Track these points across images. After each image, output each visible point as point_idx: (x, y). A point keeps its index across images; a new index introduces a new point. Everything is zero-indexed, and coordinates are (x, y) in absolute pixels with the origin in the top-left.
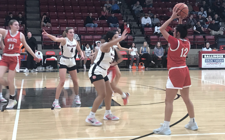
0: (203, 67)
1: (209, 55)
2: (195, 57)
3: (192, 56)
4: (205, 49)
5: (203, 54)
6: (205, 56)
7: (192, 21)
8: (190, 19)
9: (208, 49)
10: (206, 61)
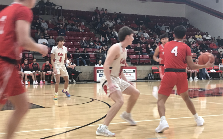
0: (97, 81)
1: (102, 71)
2: (89, 73)
3: (87, 72)
4: (98, 66)
5: (97, 70)
6: (99, 72)
7: (85, 43)
8: (83, 41)
9: (100, 65)
10: (100, 75)
